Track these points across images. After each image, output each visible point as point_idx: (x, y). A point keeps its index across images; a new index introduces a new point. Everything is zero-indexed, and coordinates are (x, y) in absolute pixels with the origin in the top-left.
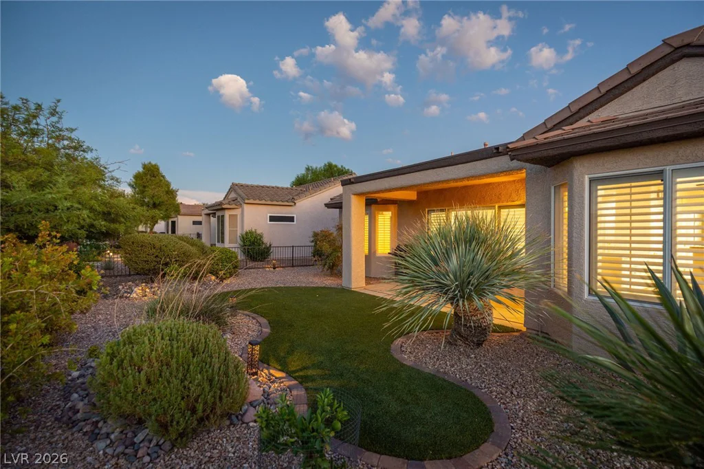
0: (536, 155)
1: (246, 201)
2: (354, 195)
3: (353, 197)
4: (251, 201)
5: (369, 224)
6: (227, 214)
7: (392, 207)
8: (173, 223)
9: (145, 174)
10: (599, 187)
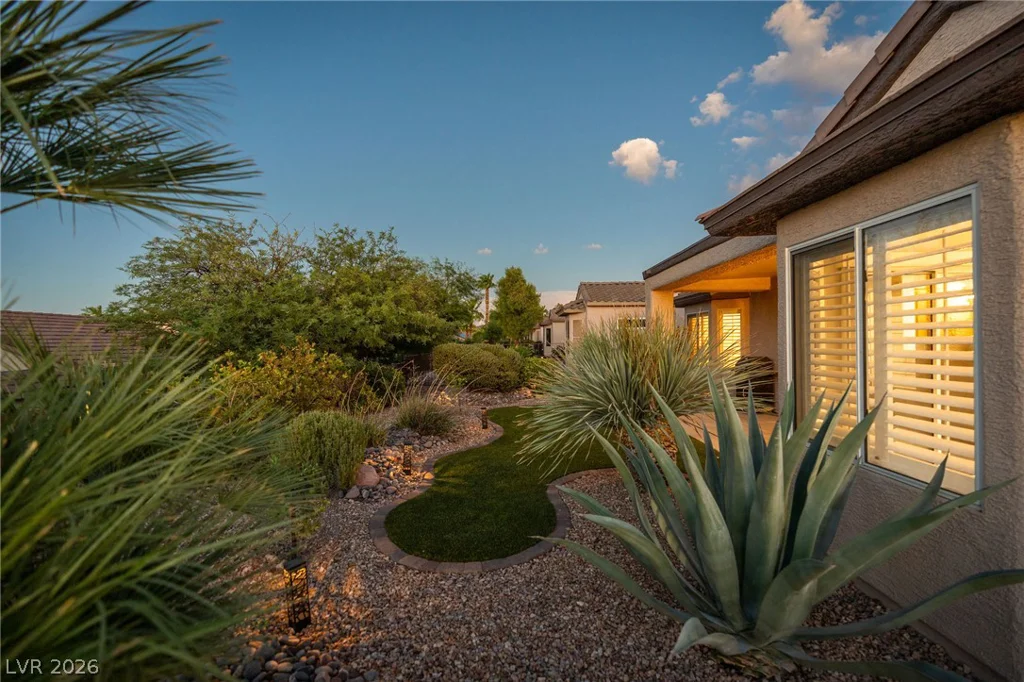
0: (734, 221)
1: (589, 304)
2: (654, 290)
3: (652, 293)
4: (595, 303)
5: (710, 328)
6: (572, 319)
7: (743, 303)
8: (549, 330)
9: (507, 280)
10: (815, 264)
